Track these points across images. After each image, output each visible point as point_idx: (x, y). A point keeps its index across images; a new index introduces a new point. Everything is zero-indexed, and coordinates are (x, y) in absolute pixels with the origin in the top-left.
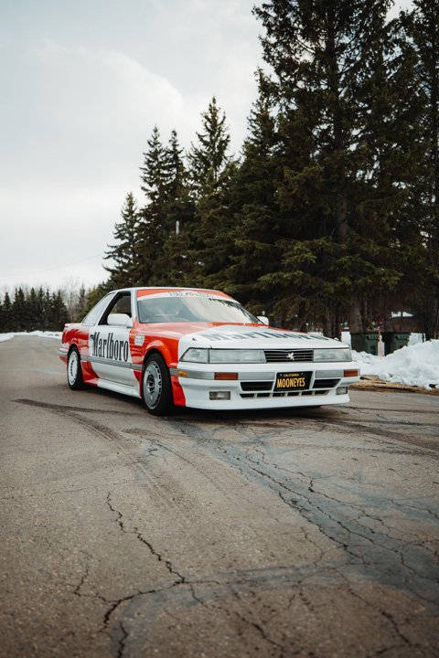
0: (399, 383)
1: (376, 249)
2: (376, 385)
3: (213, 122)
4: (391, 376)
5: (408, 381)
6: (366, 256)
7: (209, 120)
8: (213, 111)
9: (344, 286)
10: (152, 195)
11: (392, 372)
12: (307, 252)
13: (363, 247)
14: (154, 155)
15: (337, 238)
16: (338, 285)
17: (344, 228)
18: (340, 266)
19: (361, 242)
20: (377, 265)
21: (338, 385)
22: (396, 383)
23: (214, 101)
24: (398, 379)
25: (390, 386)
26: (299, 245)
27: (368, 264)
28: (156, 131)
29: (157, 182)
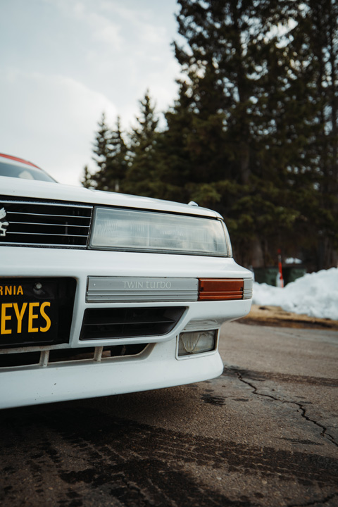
0: (306, 315)
1: (274, 191)
2: (279, 316)
3: (147, 107)
4: (295, 306)
5: (318, 312)
6: (267, 197)
7: (143, 105)
8: (147, 98)
9: (246, 222)
10: (100, 164)
11: (296, 302)
12: (211, 191)
13: (264, 190)
14: (102, 133)
15: (240, 182)
16: (241, 221)
17: (246, 175)
18: (243, 204)
19: (261, 185)
20: (277, 204)
21: (180, 327)
22: (303, 315)
23: (148, 91)
24: (304, 310)
25: (296, 318)
26: (206, 186)
27: (268, 203)
28: (103, 115)
29: (104, 154)
